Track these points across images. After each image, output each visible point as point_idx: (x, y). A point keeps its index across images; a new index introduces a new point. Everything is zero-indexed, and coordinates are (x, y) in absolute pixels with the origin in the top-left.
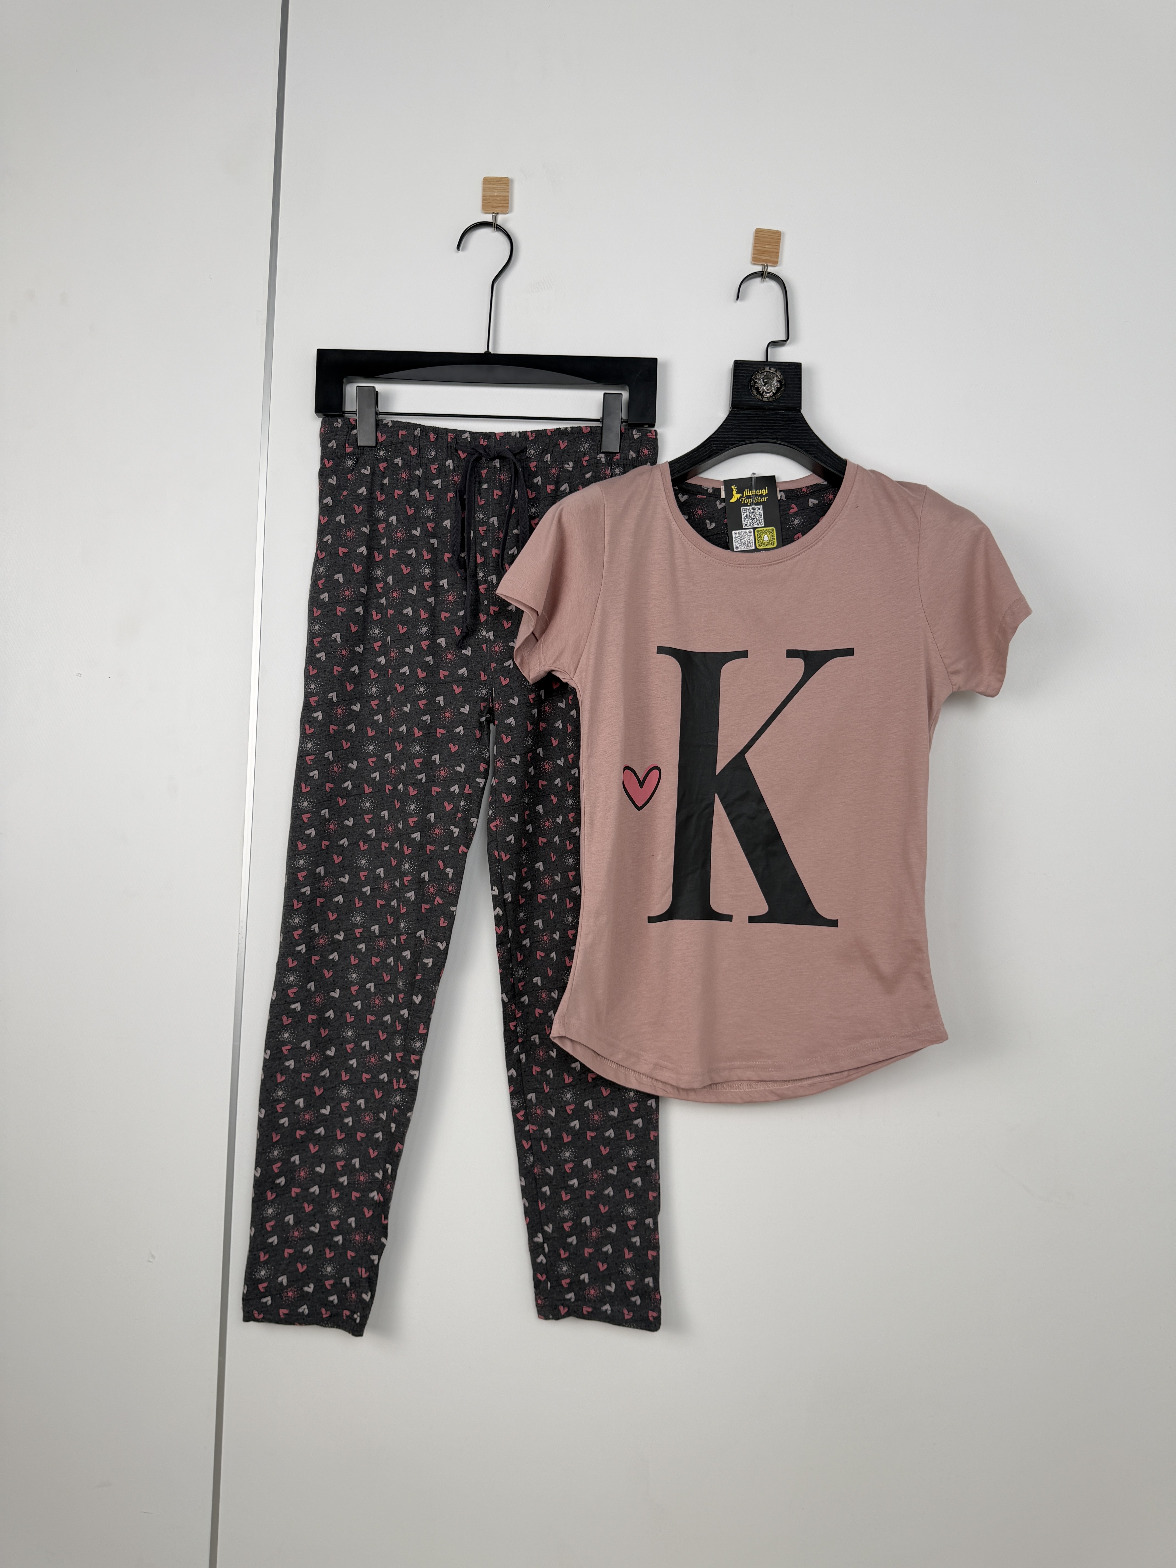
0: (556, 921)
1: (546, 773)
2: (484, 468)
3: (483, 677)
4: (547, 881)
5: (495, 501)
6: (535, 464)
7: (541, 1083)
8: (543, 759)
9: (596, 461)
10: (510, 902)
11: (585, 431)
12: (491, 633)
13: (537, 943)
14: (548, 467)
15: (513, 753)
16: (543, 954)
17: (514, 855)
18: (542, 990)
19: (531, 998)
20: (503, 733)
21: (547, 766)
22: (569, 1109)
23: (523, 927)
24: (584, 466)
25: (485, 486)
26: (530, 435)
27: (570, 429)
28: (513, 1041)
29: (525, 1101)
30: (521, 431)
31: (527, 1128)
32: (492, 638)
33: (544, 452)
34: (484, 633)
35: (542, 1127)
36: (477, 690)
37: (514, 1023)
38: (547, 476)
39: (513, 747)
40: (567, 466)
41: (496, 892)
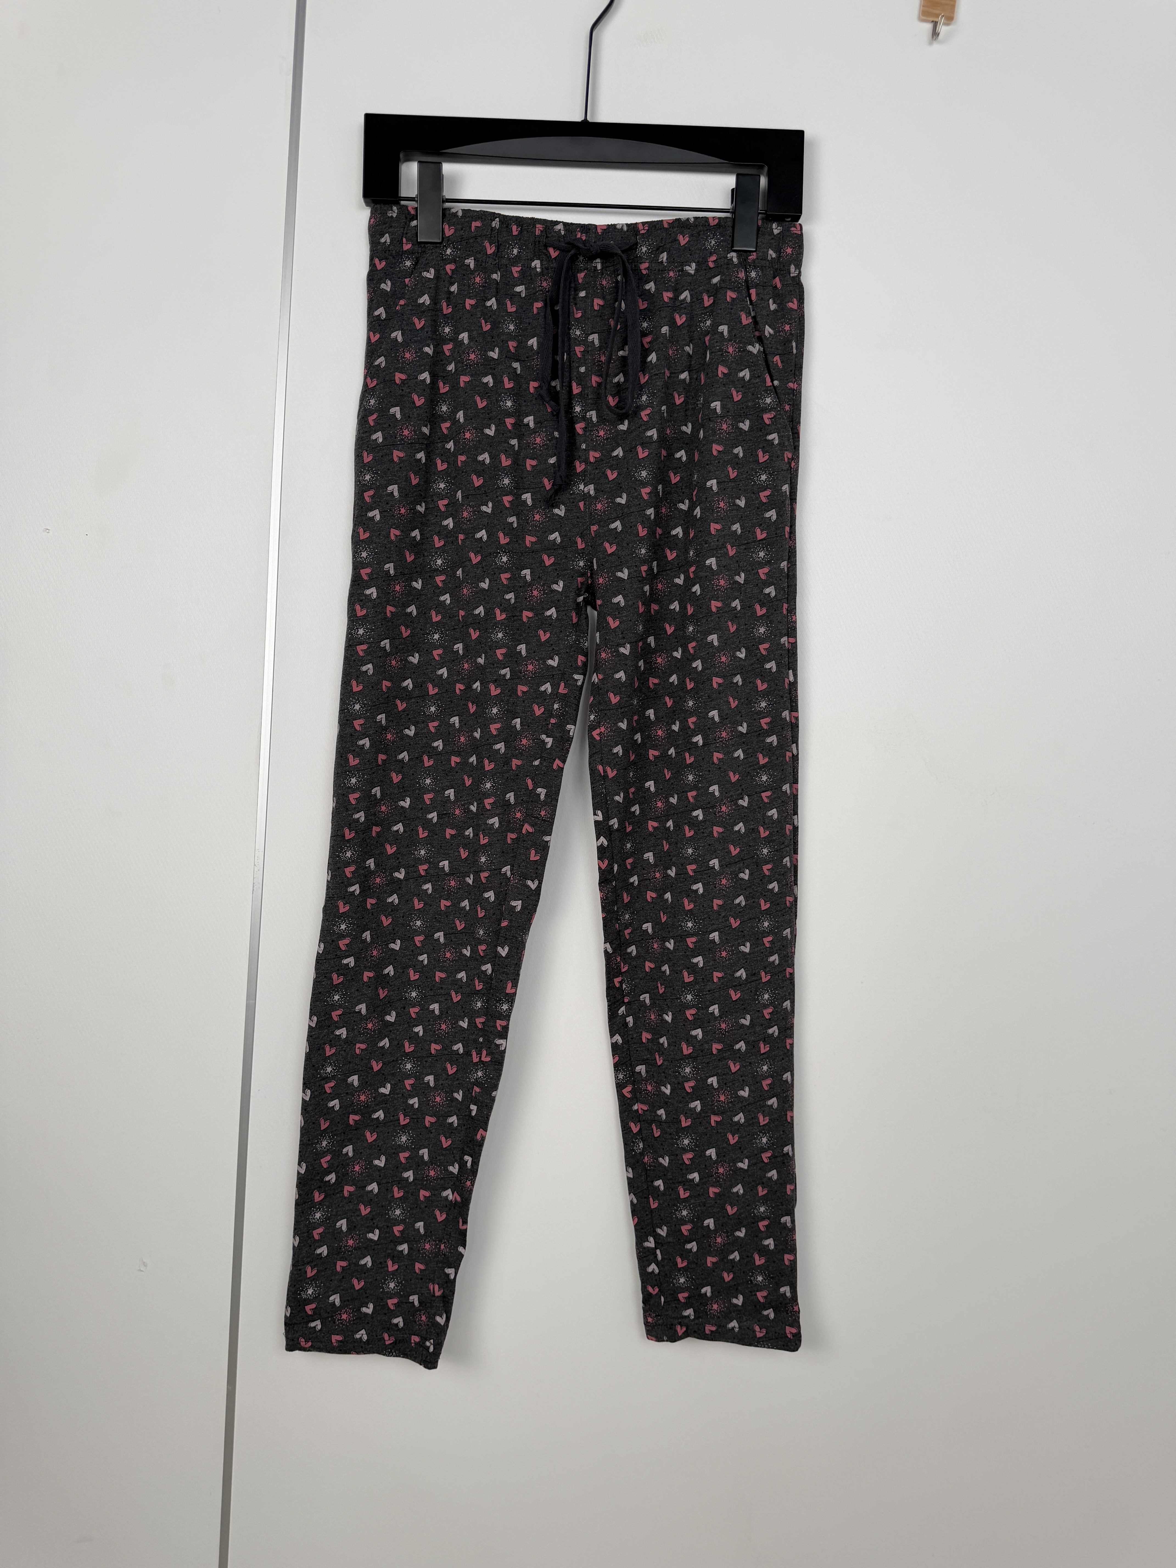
0: (671, 854)
1: (659, 669)
2: (581, 271)
3: (581, 545)
4: (659, 804)
5: (596, 313)
6: (646, 265)
7: (652, 1054)
8: (655, 651)
9: (726, 261)
10: (617, 830)
11: (712, 223)
12: (591, 487)
13: (647, 882)
14: (664, 270)
15: (621, 641)
16: (654, 895)
17: (622, 771)
18: (653, 939)
19: (640, 949)
20: (609, 615)
21: (659, 660)
22: (689, 1086)
23: (630, 861)
24: (710, 268)
25: (582, 294)
26: (641, 227)
27: (693, 220)
28: (618, 1001)
29: (633, 1075)
30: (629, 223)
31: (635, 1107)
32: (592, 492)
33: (659, 250)
34: (582, 487)
35: (654, 1108)
36: (573, 561)
37: (619, 979)
38: (662, 281)
39: (622, 633)
40: (687, 268)
41: (600, 817)
